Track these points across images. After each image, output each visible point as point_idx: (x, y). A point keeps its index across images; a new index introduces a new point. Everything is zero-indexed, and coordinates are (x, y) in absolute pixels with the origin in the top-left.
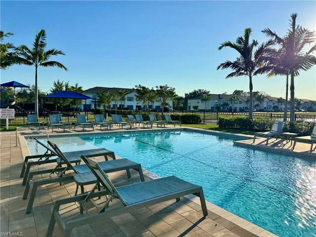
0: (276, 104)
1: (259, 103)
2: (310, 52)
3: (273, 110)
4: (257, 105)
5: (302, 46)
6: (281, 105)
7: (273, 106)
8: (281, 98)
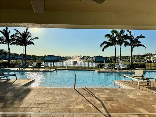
0: (14, 56)
1: (5, 56)
2: (31, 40)
3: (12, 59)
4: (4, 57)
5: (28, 38)
6: (16, 57)
7: (12, 57)
8: (16, 53)
